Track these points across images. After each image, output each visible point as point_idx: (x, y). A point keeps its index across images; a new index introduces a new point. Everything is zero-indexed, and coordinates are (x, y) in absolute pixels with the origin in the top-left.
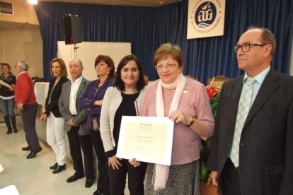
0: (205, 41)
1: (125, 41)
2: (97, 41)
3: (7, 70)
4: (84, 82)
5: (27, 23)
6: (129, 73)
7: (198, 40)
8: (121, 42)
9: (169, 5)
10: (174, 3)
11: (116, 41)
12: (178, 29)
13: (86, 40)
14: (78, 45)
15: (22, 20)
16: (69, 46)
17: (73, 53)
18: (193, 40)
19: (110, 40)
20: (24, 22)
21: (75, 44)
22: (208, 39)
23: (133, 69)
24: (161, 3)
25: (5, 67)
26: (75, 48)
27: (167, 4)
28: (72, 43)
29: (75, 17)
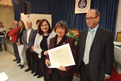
0: (82, 15)
1: (49, 14)
2: (37, 13)
4: (32, 30)
5: (8, 5)
7: (79, 14)
8: (47, 14)
11: (45, 14)
13: (33, 13)
14: (30, 15)
16: (26, 15)
17: (28, 18)
18: (77, 14)
19: (43, 13)
21: (28, 14)
26: (28, 16)
28: (27, 14)
29: (28, 3)
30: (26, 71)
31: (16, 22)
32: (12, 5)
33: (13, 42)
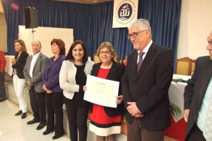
0: (125, 30)
1: (69, 27)
2: (48, 26)
6: (77, 52)
7: (120, 29)
8: (66, 28)
9: (100, 3)
10: (104, 3)
11: (63, 27)
12: (106, 21)
13: (40, 26)
14: (35, 29)
16: (28, 30)
18: (117, 28)
19: (58, 26)
21: (33, 28)
23: (80, 50)
24: (95, 2)
26: (33, 32)
28: (31, 28)
29: (33, 9)
30: (29, 123)
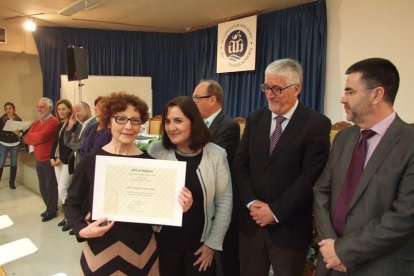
0: (237, 76)
1: (145, 74)
2: (110, 74)
3: (11, 110)
5: (23, 53)
7: (230, 74)
8: (140, 75)
11: (134, 75)
13: (96, 74)
15: (18, 49)
17: (78, 90)
19: (127, 74)
20: (20, 51)
21: (80, 80)
22: (241, 74)
24: (188, 29)
25: (8, 107)
26: (80, 85)
27: (195, 30)
31: (49, 102)
32: (37, 53)
33: (38, 162)
